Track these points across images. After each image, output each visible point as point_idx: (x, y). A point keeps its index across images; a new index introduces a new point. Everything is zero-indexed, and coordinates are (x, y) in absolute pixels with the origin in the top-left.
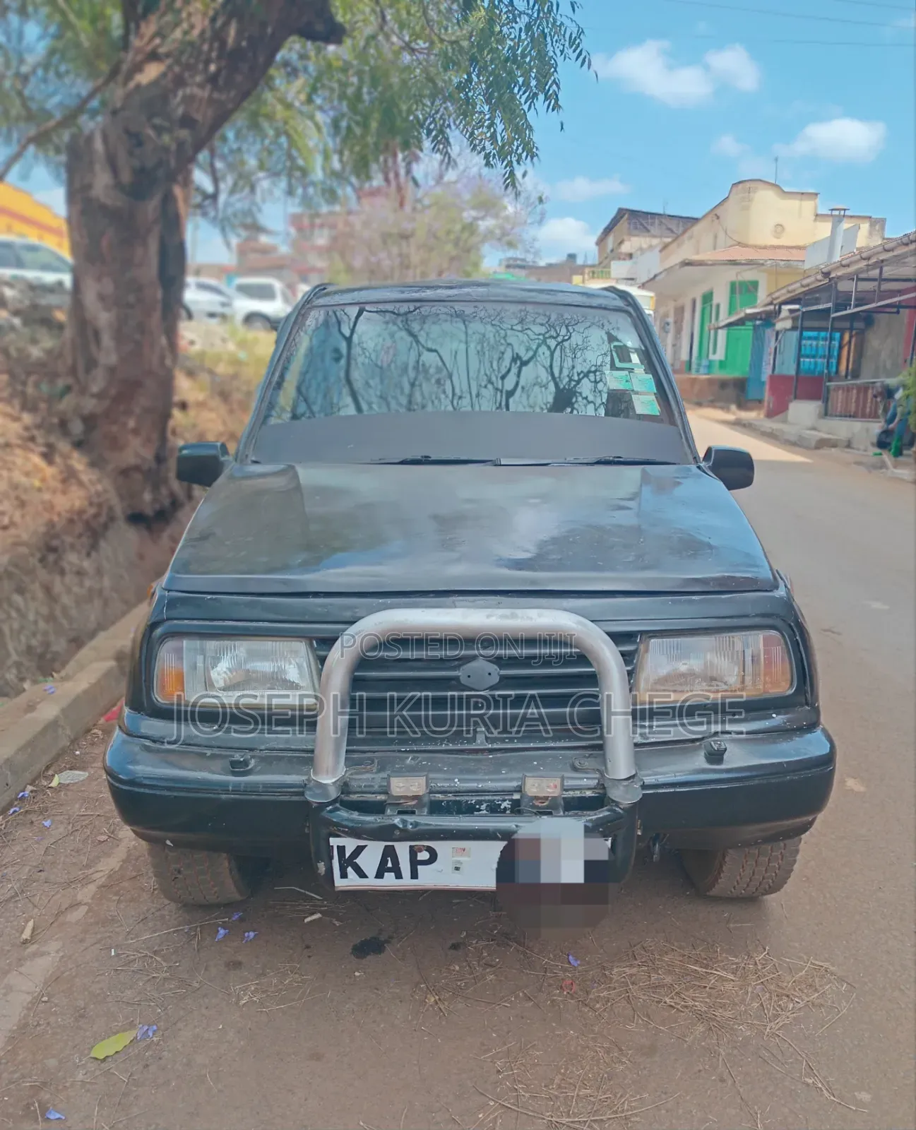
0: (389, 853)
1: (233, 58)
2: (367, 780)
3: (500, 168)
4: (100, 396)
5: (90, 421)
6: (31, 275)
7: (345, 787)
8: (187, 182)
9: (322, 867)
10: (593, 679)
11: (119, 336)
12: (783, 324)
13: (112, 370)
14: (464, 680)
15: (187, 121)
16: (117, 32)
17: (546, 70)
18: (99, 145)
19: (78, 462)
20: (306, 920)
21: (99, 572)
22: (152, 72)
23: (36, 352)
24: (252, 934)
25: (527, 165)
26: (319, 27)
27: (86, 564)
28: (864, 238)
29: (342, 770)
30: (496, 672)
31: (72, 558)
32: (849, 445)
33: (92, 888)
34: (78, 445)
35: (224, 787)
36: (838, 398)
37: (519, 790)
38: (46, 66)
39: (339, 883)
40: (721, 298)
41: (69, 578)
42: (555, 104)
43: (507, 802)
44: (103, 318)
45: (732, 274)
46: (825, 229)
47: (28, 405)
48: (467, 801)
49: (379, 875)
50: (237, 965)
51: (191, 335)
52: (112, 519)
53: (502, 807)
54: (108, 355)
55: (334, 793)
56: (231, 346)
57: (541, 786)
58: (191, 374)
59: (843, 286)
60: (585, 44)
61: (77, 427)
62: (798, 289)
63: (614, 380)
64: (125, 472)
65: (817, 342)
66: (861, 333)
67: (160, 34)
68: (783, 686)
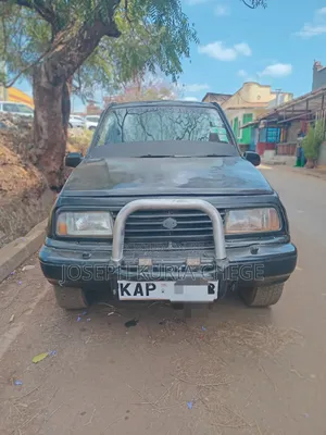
0: (139, 286)
1: (86, 42)
2: (130, 261)
3: (170, 76)
4: (43, 148)
5: (39, 157)
6: (22, 114)
7: (123, 263)
8: (71, 82)
9: (115, 292)
10: (210, 225)
11: (48, 129)
12: (261, 126)
13: (46, 140)
14: (165, 225)
15: (71, 62)
16: (50, 38)
17: (184, 44)
18: (43, 69)
19: (35, 170)
20: (108, 315)
21: (41, 204)
22: (60, 47)
23: (22, 135)
24: (89, 319)
25: (179, 74)
26: (114, 32)
27: (37, 203)
28: (286, 99)
29: (121, 257)
30: (175, 222)
31: (33, 201)
32: (284, 164)
33: (35, 304)
34: (35, 165)
35: (80, 263)
36: (280, 149)
37: (185, 263)
38: (28, 49)
39: (121, 298)
40: (240, 119)
41: (31, 207)
42: (188, 55)
44: (44, 124)
45: (244, 112)
46: (274, 97)
47: (19, 152)
50: (84, 330)
51: (72, 132)
52: (45, 188)
54: (45, 136)
55: (119, 265)
56: (85, 136)
57: (193, 261)
58: (72, 143)
59: (281, 113)
60: (197, 36)
61: (35, 159)
62: (266, 114)
63: (213, 130)
64: (50, 173)
65: (273, 132)
66: (287, 129)
67: (63, 36)
68: (277, 228)
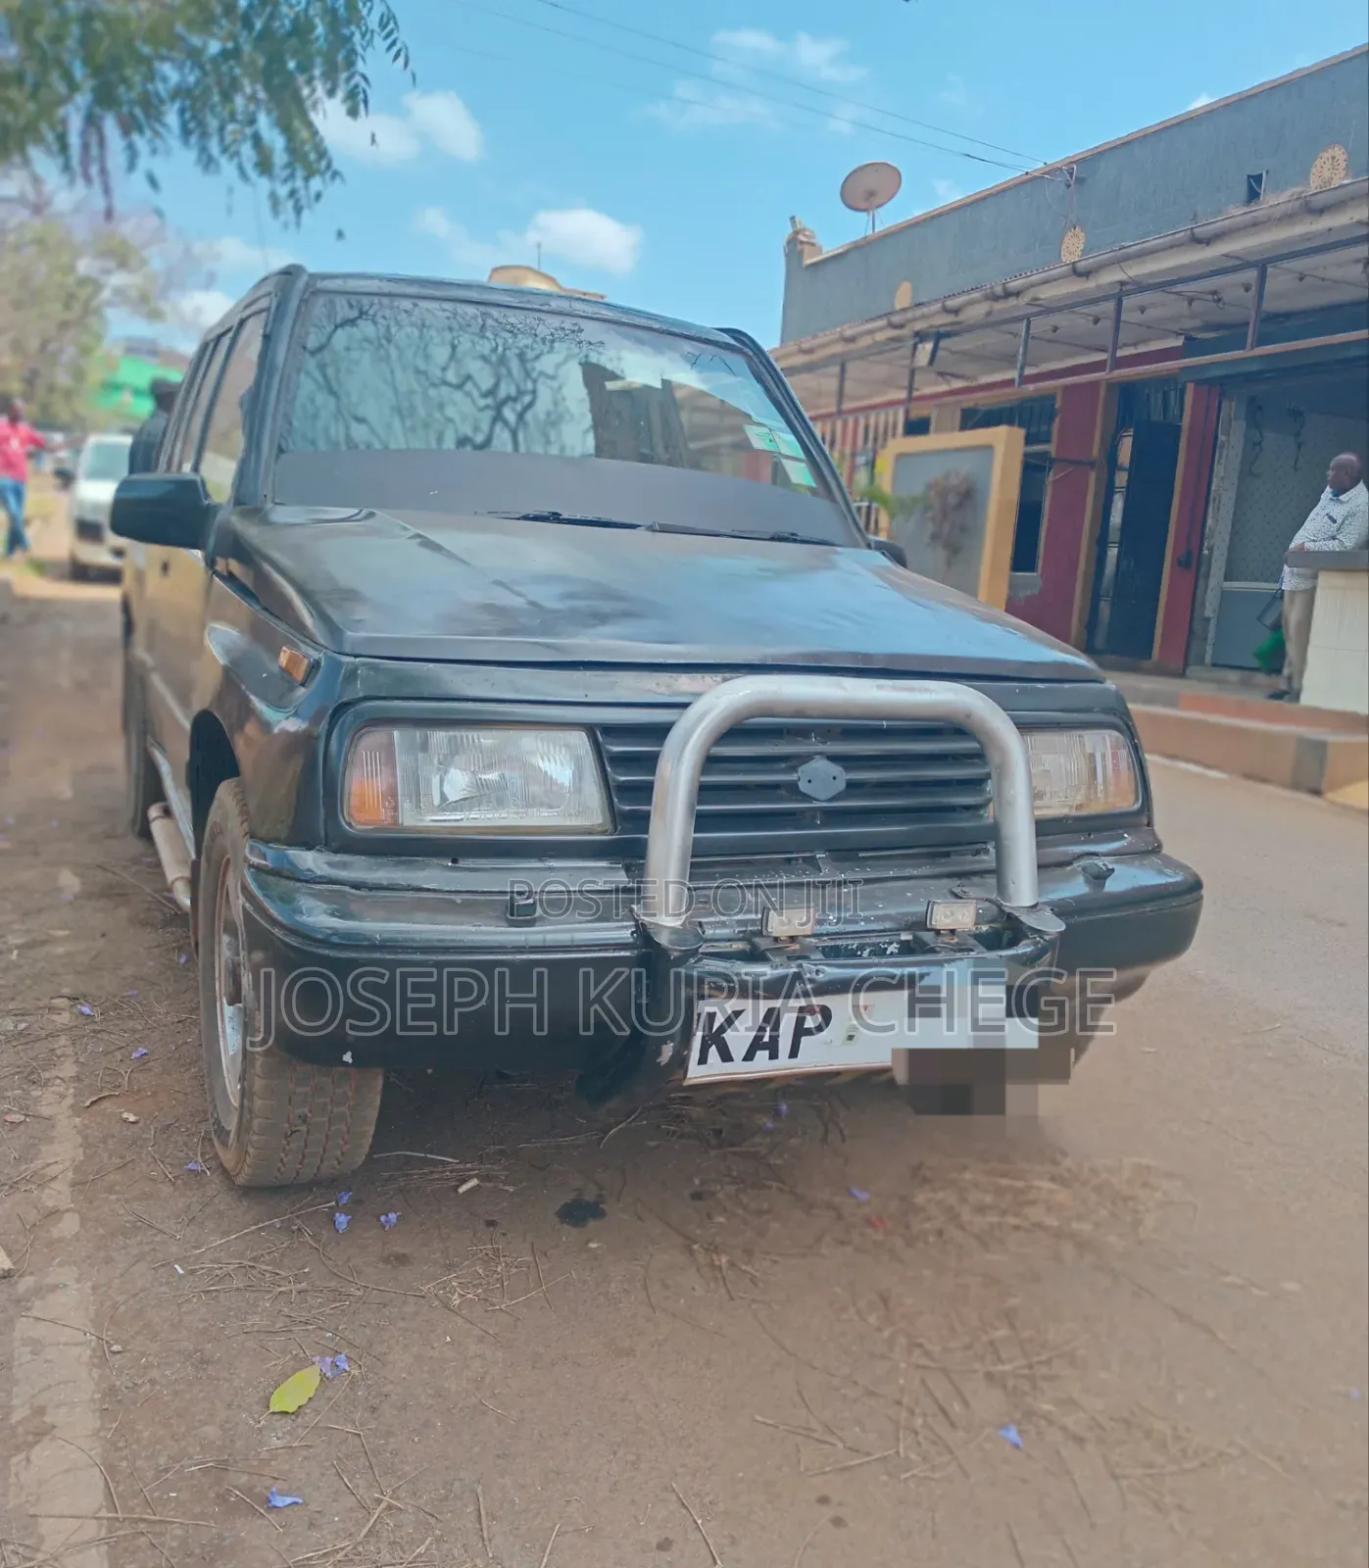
9: (667, 1051)
14: (803, 787)
20: (461, 1190)
24: (392, 1216)
30: (841, 776)
39: (694, 1073)
43: (895, 945)
48: (848, 945)
49: (749, 1056)
53: (888, 952)
55: (691, 938)
63: (757, 438)
68: (1130, 800)
